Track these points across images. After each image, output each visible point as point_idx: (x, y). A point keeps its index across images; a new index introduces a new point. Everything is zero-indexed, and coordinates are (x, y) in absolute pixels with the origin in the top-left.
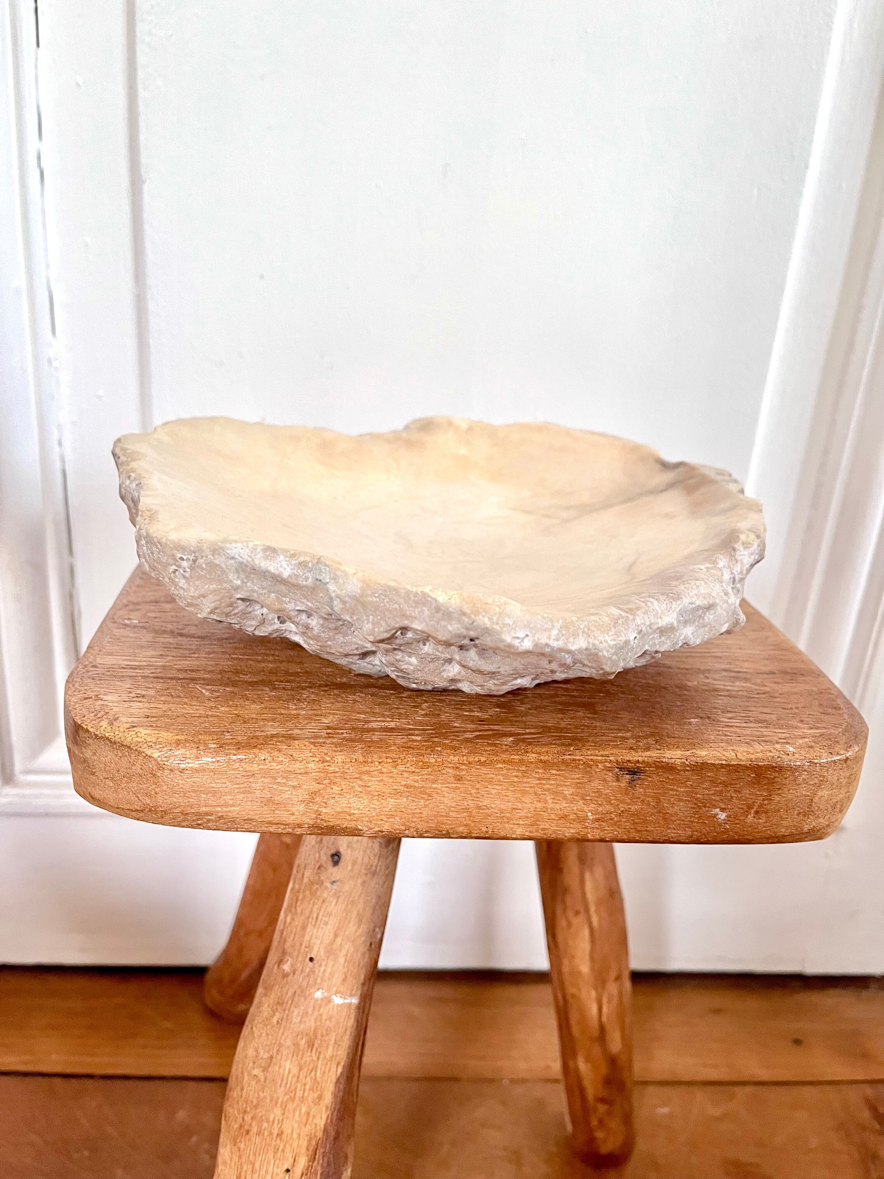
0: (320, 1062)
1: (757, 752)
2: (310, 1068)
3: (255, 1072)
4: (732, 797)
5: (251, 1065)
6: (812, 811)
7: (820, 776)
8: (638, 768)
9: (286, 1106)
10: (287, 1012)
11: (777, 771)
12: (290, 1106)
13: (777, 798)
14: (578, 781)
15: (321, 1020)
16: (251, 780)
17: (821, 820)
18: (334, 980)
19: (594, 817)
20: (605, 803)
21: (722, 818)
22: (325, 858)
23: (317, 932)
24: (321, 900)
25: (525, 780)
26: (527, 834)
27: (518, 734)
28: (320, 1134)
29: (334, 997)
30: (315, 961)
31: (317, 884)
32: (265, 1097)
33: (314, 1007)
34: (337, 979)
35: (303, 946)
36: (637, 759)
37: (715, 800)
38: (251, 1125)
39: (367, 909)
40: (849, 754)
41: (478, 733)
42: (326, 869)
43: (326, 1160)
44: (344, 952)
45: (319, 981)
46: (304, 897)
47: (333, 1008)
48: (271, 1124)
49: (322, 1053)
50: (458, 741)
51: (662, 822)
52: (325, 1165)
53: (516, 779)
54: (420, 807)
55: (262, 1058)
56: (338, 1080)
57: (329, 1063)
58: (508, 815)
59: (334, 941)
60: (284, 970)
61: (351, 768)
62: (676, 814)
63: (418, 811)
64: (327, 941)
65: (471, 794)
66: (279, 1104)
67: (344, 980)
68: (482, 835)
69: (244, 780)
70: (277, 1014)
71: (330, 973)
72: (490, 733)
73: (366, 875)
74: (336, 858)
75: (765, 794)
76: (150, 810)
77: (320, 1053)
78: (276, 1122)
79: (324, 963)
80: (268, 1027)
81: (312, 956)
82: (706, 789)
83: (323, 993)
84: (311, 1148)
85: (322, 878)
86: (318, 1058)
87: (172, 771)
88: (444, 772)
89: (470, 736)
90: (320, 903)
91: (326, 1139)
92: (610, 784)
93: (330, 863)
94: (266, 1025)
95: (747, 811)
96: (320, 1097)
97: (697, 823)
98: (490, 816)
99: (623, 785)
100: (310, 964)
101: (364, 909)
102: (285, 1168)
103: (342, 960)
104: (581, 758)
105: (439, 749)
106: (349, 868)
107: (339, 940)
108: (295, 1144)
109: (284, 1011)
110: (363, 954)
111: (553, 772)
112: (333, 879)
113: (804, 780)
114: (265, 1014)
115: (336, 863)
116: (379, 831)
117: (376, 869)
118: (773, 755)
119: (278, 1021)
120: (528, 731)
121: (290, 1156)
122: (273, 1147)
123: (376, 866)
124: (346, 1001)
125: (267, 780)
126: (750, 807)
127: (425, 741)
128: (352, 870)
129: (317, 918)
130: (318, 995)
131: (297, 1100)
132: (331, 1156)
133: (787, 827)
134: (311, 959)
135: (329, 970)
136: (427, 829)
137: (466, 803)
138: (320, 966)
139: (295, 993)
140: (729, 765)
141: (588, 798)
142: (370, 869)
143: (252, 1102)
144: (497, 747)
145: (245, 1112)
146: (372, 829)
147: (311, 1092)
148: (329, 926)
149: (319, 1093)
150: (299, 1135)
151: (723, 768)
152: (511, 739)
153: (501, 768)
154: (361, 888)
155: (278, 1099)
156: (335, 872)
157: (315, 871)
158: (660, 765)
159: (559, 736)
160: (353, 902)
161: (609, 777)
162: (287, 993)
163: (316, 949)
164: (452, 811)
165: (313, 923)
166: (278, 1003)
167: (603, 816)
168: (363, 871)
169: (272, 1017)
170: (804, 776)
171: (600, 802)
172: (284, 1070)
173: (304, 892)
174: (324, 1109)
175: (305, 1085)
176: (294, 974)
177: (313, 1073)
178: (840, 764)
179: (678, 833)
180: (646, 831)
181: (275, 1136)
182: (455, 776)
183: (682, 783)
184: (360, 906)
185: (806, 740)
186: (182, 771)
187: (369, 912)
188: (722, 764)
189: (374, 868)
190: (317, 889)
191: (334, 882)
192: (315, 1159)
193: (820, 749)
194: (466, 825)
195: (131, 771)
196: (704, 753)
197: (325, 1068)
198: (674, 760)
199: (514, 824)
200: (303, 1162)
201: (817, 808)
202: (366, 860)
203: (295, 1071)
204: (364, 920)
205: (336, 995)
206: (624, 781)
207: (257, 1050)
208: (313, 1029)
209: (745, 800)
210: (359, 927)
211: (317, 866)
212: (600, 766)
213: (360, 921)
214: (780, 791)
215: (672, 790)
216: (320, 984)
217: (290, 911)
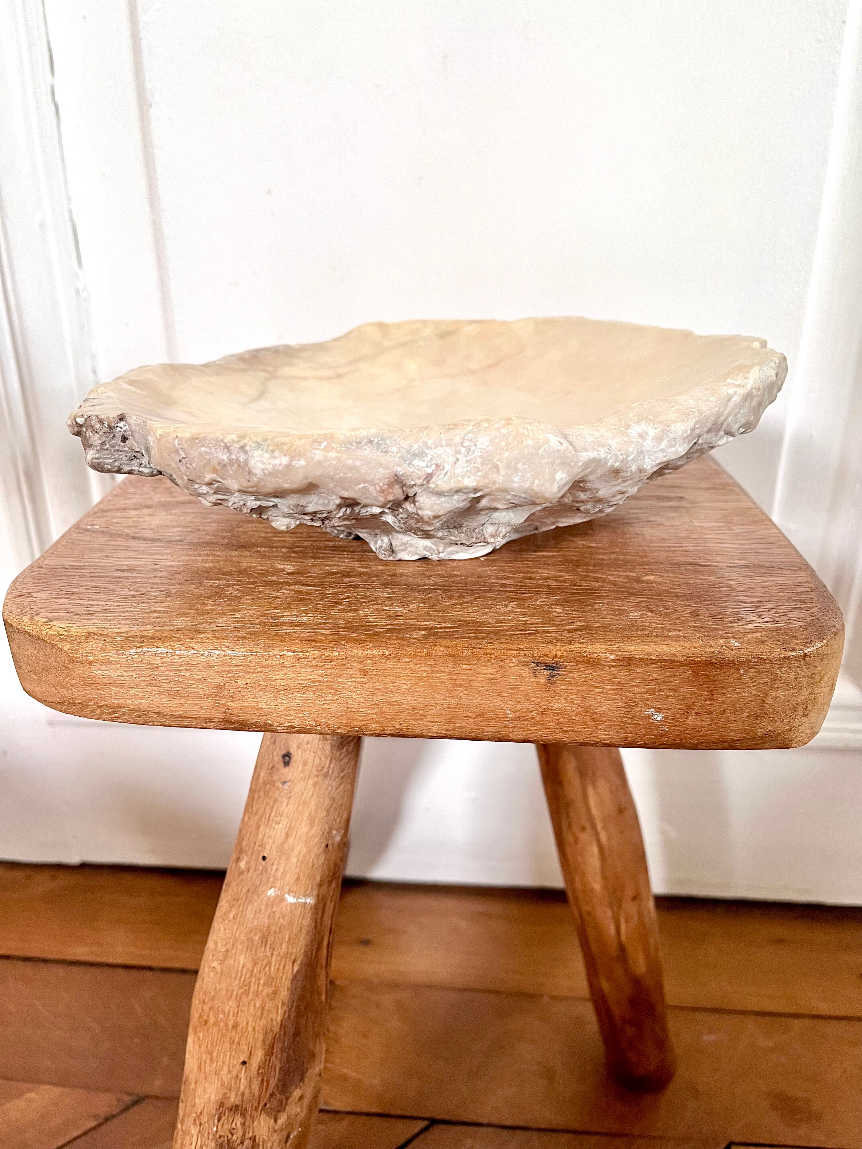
0: (274, 958)
1: (695, 647)
2: (264, 963)
3: (215, 964)
4: (668, 696)
5: (210, 958)
6: (766, 714)
7: (772, 674)
8: (556, 663)
9: (240, 999)
10: (241, 908)
11: (718, 668)
12: (244, 999)
13: (721, 699)
14: (492, 676)
15: (274, 917)
16: (156, 673)
17: (778, 723)
18: (287, 879)
19: (514, 715)
20: (523, 700)
21: (659, 719)
22: (278, 759)
23: (269, 831)
24: (273, 800)
25: (434, 675)
26: (444, 732)
27: (432, 628)
28: (276, 1029)
29: (287, 896)
30: (267, 860)
31: (269, 784)
32: (221, 989)
33: (267, 905)
34: (290, 878)
35: (257, 844)
36: (554, 653)
37: (648, 699)
38: (208, 1016)
39: (320, 810)
40: (808, 650)
41: (390, 627)
42: (278, 769)
43: (285, 1055)
44: (296, 852)
45: (271, 880)
46: (259, 796)
47: (286, 907)
48: (226, 1016)
49: (276, 950)
50: (366, 634)
51: (590, 723)
52: (284, 1059)
53: (425, 674)
54: (328, 702)
55: (220, 952)
56: (295, 977)
57: (284, 960)
58: (421, 712)
59: (286, 841)
60: (240, 868)
61: (252, 661)
62: (604, 714)
63: (325, 707)
64: (278, 842)
65: (379, 689)
66: (234, 997)
67: (298, 879)
68: (396, 732)
69: (149, 673)
70: (233, 909)
71: (283, 873)
72: (403, 627)
73: (318, 776)
74: (287, 758)
75: (706, 693)
76: (69, 703)
77: (274, 949)
78: (231, 1014)
79: (276, 863)
80: (226, 922)
81: (265, 855)
82: (636, 686)
83: (275, 891)
84: (267, 1043)
85: (274, 778)
86: (272, 955)
87: (81, 662)
88: (349, 666)
89: (381, 630)
90: (271, 803)
91: (284, 1035)
92: (527, 680)
93: (282, 764)
94: (224, 920)
95: (687, 713)
96: (275, 993)
97: (630, 723)
98: (402, 712)
99: (542, 680)
100: (263, 862)
101: (316, 810)
102: (242, 1059)
103: (294, 860)
104: (493, 652)
105: (343, 642)
106: (300, 768)
107: (291, 840)
108: (251, 1036)
109: (239, 906)
110: (318, 856)
111: (464, 667)
112: (284, 780)
113: (751, 678)
114: (224, 910)
115: (287, 764)
116: (290, 726)
117: (328, 771)
118: (713, 650)
119: (234, 917)
120: (443, 625)
121: (246, 1049)
122: (228, 1039)
123: (329, 768)
124: (299, 900)
125: (172, 673)
126: (689, 707)
127: (331, 635)
128: (303, 770)
129: (269, 817)
130: (271, 892)
131: (251, 994)
132: (291, 1052)
133: (737, 731)
134: (264, 858)
135: (281, 870)
136: (339, 725)
137: (375, 699)
138: (272, 865)
139: (248, 891)
140: (660, 661)
141: (505, 695)
142: (321, 770)
143: (210, 993)
144: (405, 640)
145: (204, 1002)
146: (282, 724)
147: (266, 987)
148: (281, 825)
149: (273, 988)
150: (254, 1028)
151: (652, 663)
152: (423, 633)
153: (407, 662)
154: (312, 789)
155: (233, 991)
156: (287, 773)
157: (269, 771)
158: (581, 659)
159: (475, 630)
160: (304, 803)
161: (526, 672)
162: (242, 890)
163: (268, 847)
164: (362, 708)
165: (266, 823)
166: (234, 899)
167: (524, 714)
168: (314, 772)
169: (229, 912)
170: (751, 674)
171: (519, 700)
172: (239, 964)
173: (259, 792)
174: (280, 1004)
175: (259, 979)
176: (248, 871)
177: (267, 969)
178: (796, 661)
179: (609, 735)
180: (573, 731)
181: (230, 1027)
182: (360, 670)
183: (608, 680)
184: (312, 806)
185: (758, 634)
186: (91, 663)
187: (322, 814)
188: (652, 659)
189: (325, 770)
190: (270, 789)
191: (285, 782)
192: (272, 1053)
193: (773, 644)
194: (378, 722)
195: (48, 664)
196: (632, 648)
197: (280, 964)
198: (596, 655)
199: (429, 721)
200: (259, 1055)
201: (771, 710)
202: (317, 761)
203: (250, 965)
204: (317, 820)
205: (289, 894)
206: (542, 677)
207: (216, 943)
208: (266, 925)
209: (684, 700)
210: (311, 828)
211: (271, 766)
212: (514, 660)
213: (312, 822)
214: (724, 691)
215: (598, 687)
216: (273, 882)
217: (248, 810)
